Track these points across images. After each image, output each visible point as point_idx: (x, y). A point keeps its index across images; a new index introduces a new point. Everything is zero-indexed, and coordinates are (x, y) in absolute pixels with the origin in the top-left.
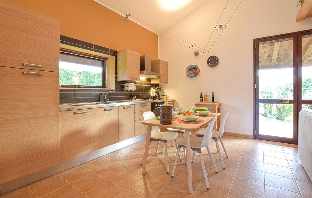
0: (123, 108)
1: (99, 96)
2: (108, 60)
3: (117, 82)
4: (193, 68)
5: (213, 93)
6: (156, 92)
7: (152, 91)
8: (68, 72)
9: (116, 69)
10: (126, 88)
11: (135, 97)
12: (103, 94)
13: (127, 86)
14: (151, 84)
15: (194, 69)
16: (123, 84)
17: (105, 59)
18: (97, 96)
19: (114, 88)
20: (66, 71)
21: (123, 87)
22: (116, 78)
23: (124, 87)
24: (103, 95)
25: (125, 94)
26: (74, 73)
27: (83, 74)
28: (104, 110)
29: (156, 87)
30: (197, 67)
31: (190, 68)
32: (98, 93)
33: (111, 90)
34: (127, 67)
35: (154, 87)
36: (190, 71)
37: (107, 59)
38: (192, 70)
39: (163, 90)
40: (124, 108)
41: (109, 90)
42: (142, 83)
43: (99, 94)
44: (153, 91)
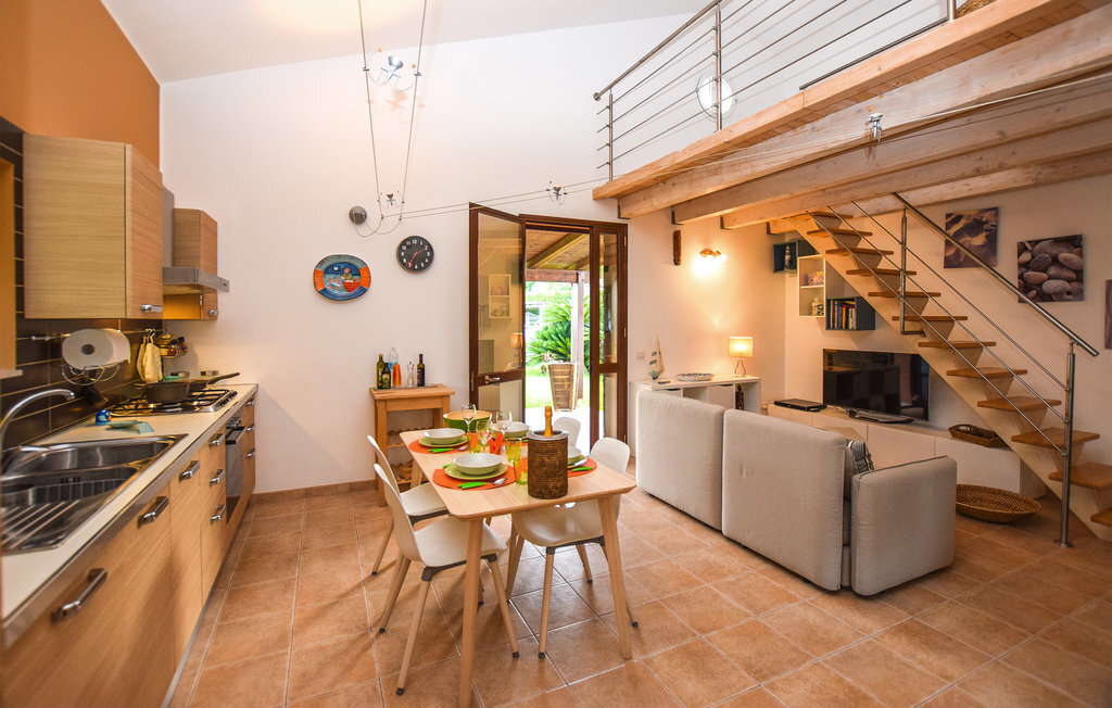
4: (342, 266)
5: (421, 356)
7: (148, 354)
9: (20, 246)
10: (78, 361)
13: (88, 350)
15: (347, 271)
22: (20, 298)
30: (359, 266)
31: (332, 266)
35: (154, 339)
36: (328, 277)
38: (340, 272)
40: (180, 480)
44: (153, 356)
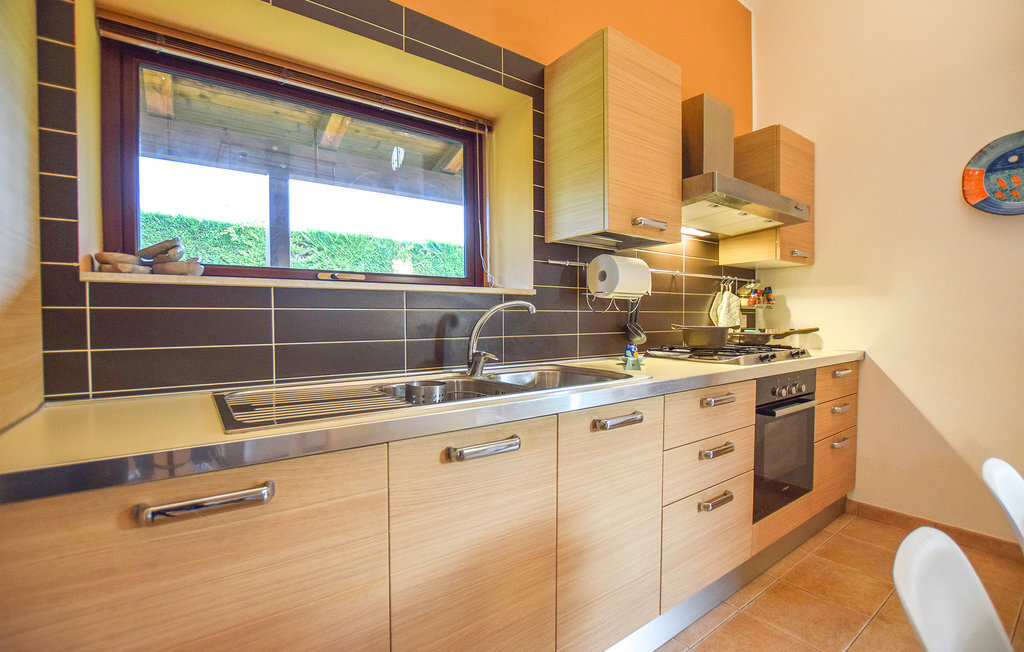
0: (588, 424)
1: (441, 332)
2: (494, 133)
3: (544, 248)
6: (743, 310)
7: (724, 303)
8: (384, 246)
9: (539, 174)
10: (596, 287)
11: (641, 339)
12: (462, 321)
13: (603, 276)
14: (717, 269)
16: (578, 264)
17: (482, 127)
18: (423, 330)
19: (528, 287)
20: (379, 245)
21: (576, 278)
22: (540, 224)
23: (583, 283)
24: (460, 329)
25: (588, 323)
26: (403, 250)
27: (429, 253)
28: (448, 455)
29: (743, 283)
31: (1005, 156)
32: (431, 314)
33: (509, 298)
34: (611, 142)
35: (734, 286)
36: (993, 177)
37: (490, 129)
39: (783, 299)
40: (597, 426)
41: (498, 299)
42: (676, 265)
43: (436, 321)
44: (729, 305)
